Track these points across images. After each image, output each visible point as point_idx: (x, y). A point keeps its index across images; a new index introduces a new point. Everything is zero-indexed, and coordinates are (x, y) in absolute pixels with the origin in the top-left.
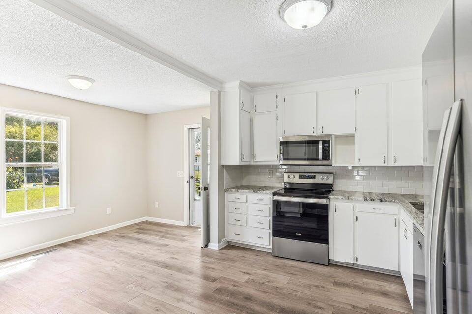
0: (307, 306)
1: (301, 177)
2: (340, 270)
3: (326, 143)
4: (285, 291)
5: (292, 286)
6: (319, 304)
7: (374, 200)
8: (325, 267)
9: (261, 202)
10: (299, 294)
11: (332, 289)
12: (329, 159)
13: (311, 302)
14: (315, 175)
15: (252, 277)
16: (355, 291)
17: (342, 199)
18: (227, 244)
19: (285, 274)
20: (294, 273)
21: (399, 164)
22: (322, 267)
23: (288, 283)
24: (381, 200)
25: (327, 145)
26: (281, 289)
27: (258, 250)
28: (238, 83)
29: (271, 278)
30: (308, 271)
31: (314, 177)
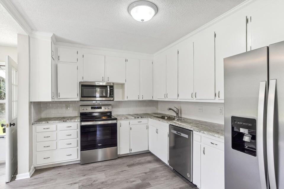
0: (128, 184)
1: (92, 108)
2: (124, 159)
3: (112, 87)
4: (109, 182)
5: (110, 177)
6: (131, 180)
7: (139, 118)
8: (116, 160)
9: (70, 128)
10: (117, 180)
11: (130, 169)
12: (113, 97)
13: (127, 181)
14: (101, 107)
15: (80, 184)
16: (139, 166)
17: (124, 119)
18: (35, 170)
19: (99, 173)
20: (103, 169)
21: (144, 99)
22: (114, 160)
23: (106, 177)
24: (142, 117)
25: (112, 88)
26: (106, 182)
27: (66, 165)
28: (51, 35)
29: (94, 179)
30: (110, 165)
31: (100, 108)
